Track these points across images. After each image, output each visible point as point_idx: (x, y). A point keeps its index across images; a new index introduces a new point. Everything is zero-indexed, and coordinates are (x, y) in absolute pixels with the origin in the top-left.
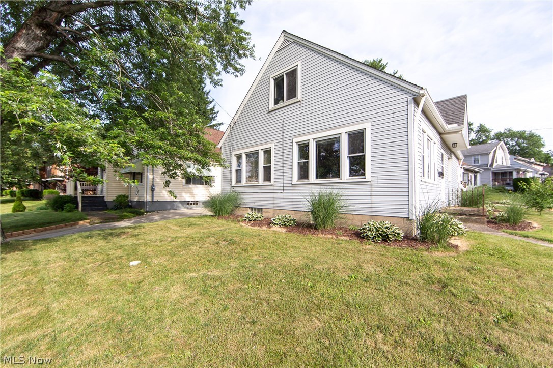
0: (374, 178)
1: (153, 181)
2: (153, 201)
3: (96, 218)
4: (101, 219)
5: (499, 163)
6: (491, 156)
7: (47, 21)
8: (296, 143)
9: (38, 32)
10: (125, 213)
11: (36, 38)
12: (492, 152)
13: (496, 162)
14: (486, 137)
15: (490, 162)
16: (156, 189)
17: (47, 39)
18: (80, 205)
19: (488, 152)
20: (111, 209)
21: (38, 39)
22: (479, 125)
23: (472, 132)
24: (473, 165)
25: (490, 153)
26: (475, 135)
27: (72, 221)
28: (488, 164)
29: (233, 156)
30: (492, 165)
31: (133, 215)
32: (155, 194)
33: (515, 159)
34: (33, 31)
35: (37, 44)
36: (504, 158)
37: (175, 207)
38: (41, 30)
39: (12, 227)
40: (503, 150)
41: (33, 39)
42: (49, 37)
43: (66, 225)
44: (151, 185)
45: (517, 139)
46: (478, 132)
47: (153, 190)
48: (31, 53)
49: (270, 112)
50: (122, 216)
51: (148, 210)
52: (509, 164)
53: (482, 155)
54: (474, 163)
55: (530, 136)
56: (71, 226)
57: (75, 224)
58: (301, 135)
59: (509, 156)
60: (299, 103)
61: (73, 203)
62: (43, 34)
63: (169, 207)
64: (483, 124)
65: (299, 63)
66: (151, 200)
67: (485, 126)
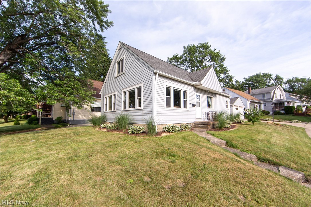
0: (144, 108)
1: (74, 110)
2: (73, 120)
3: (44, 127)
4: (47, 128)
5: (278, 97)
6: (272, 93)
7: (12, 48)
8: (123, 92)
9: (9, 52)
10: (59, 125)
11: (8, 54)
12: (273, 91)
13: (276, 97)
14: (280, 82)
15: (272, 97)
16: (75, 114)
17: (12, 54)
18: (40, 122)
19: (270, 92)
20: (55, 124)
21: (9, 55)
22: (276, 76)
23: (272, 80)
24: (262, 99)
25: (271, 92)
26: (274, 81)
27: (33, 128)
28: (270, 99)
29: (105, 98)
30: (272, 99)
31: (62, 126)
32: (74, 116)
33: (290, 95)
34: (6, 52)
35: (9, 57)
36: (281, 95)
37: (85, 123)
38: (10, 51)
39: (6, 131)
40: (281, 90)
41: (7, 55)
42: (13, 54)
43: (29, 130)
44: (73, 112)
45: (301, 83)
46: (275, 79)
47: (73, 114)
48: (6, 60)
49: (116, 78)
50: (57, 127)
51: (71, 124)
52: (285, 98)
53: (267, 93)
54: (263, 98)
55: (309, 81)
56: (32, 131)
57: (34, 130)
58: (124, 89)
59: (284, 93)
60: (124, 74)
61: (37, 121)
62: (11, 53)
63: (82, 123)
64: (278, 75)
65: (124, 56)
66: (72, 119)
67: (279, 76)
